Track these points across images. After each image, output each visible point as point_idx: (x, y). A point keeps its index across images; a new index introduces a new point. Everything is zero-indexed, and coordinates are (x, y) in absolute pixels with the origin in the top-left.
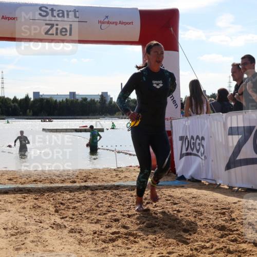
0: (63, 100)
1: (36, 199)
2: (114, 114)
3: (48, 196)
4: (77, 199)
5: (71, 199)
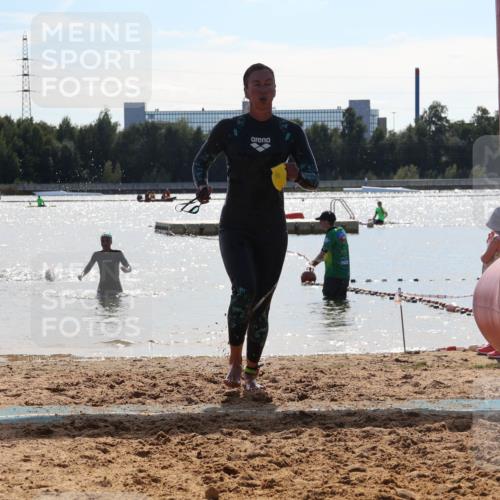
2: (392, 174)
3: (183, 444)
4: (276, 457)
5: (259, 455)
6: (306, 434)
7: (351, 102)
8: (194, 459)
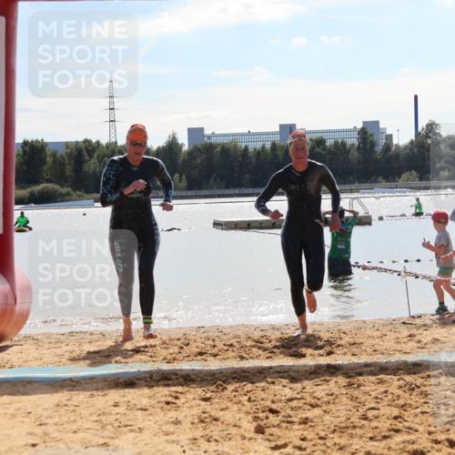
0: (263, 147)
1: (206, 400)
2: (397, 179)
3: (237, 391)
4: (309, 400)
5: (296, 399)
6: (333, 382)
7: (364, 123)
8: (246, 403)
